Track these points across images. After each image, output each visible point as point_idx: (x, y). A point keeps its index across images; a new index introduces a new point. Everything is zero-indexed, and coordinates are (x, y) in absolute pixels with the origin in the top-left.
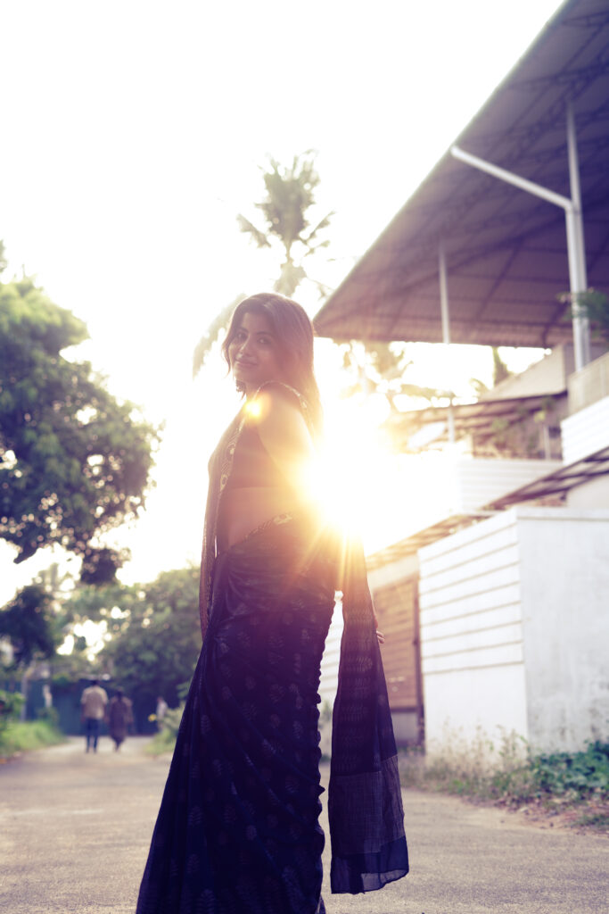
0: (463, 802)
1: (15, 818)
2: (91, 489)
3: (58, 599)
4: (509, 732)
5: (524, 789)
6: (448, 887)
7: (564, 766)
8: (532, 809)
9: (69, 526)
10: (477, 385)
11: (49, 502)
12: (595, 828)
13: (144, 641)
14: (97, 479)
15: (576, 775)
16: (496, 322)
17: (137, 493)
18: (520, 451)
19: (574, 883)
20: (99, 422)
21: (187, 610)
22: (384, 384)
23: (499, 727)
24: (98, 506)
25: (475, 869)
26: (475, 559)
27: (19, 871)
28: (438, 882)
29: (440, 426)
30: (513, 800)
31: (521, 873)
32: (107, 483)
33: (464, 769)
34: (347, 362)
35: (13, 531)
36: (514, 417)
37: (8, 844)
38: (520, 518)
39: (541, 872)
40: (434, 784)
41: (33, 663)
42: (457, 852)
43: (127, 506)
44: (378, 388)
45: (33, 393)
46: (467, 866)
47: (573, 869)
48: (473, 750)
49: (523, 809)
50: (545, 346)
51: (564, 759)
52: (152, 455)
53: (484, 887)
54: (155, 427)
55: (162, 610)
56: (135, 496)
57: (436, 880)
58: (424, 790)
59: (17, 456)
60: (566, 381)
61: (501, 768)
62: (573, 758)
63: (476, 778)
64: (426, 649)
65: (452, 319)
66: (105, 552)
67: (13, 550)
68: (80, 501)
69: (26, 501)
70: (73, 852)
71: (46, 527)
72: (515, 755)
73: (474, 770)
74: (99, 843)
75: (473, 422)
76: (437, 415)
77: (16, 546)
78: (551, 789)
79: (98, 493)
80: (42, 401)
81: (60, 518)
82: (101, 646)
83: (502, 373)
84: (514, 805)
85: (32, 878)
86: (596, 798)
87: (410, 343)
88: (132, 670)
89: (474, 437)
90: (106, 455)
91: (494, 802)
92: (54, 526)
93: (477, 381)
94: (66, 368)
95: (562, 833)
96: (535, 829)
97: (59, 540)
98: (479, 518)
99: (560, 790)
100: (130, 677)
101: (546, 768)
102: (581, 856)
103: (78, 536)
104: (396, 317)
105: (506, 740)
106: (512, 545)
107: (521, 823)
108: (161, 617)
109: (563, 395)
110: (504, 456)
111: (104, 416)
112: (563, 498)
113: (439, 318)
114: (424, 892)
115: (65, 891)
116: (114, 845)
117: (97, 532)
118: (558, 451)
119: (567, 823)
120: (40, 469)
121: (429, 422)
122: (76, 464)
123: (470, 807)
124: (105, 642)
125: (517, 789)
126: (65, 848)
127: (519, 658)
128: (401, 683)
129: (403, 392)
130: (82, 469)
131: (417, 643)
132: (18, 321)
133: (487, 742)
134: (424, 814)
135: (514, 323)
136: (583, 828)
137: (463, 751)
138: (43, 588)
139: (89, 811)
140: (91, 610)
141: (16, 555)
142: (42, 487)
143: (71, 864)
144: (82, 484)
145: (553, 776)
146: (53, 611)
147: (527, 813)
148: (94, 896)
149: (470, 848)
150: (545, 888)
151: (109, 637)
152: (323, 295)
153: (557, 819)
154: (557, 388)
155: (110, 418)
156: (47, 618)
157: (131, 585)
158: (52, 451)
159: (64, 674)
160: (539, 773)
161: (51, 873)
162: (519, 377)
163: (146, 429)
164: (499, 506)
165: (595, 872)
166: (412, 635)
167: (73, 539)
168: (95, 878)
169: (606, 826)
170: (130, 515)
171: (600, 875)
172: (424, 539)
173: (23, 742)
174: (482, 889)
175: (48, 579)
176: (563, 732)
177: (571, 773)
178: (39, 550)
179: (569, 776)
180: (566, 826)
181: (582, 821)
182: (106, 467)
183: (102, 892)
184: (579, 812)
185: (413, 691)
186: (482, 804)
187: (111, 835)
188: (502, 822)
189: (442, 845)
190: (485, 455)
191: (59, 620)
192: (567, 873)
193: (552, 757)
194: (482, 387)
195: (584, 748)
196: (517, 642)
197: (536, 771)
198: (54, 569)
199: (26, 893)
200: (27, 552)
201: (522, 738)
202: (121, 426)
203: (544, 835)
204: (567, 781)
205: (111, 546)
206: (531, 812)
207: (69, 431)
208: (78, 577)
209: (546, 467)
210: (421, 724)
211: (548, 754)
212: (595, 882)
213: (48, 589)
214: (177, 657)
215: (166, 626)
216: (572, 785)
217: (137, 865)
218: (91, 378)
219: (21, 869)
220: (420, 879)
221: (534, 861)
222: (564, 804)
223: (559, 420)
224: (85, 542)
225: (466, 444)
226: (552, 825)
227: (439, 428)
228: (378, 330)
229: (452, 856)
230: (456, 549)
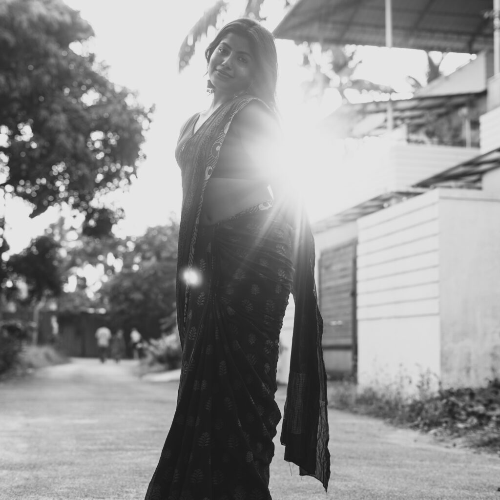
0: (386, 423)
1: (28, 425)
2: (93, 159)
3: (64, 247)
4: (424, 371)
5: (434, 416)
6: (368, 493)
7: (467, 398)
8: (440, 432)
9: (75, 189)
10: (413, 82)
11: (59, 168)
12: (488, 448)
13: (134, 284)
14: (97, 151)
15: (477, 405)
16: (432, 31)
17: (131, 163)
18: (446, 139)
19: (468, 493)
20: (99, 105)
21: (169, 259)
22: (336, 79)
23: (417, 365)
24: (98, 173)
25: (390, 479)
26: (404, 229)
27: (31, 469)
28: (360, 489)
29: (381, 117)
30: (425, 424)
31: (426, 484)
32: (106, 155)
33: (387, 398)
34: (306, 61)
35: (29, 191)
36: (442, 110)
37: (22, 446)
38: (442, 198)
39: (443, 483)
40: (362, 408)
41: (44, 299)
42: (377, 465)
43: (122, 174)
44: (331, 83)
45: (47, 79)
46: (384, 477)
47: (468, 482)
48: (395, 383)
49: (433, 431)
50: (471, 52)
51: (468, 392)
52: (143, 133)
53: (396, 494)
54: (146, 111)
55: (149, 259)
56: (129, 165)
57: (359, 486)
58: (355, 413)
59: (34, 130)
60: (487, 83)
61: (418, 398)
62: (475, 392)
63: (397, 405)
64: (361, 300)
65: (395, 27)
66: (104, 212)
67: (30, 207)
68: (83, 170)
69: (39, 167)
70: (74, 454)
71: (55, 189)
72: (429, 388)
73: (395, 399)
74: (95, 447)
75: (408, 114)
76: (379, 108)
77: (31, 204)
78: (457, 416)
79: (99, 164)
80: (54, 86)
81: (67, 182)
82: (99, 286)
83: (434, 73)
84: (426, 428)
85: (42, 474)
86: (492, 425)
87: (360, 47)
88: (124, 306)
89: (409, 126)
90: (106, 132)
91: (410, 424)
92: (62, 189)
93: (414, 79)
94: (74, 58)
95: (462, 452)
96: (441, 449)
97: (66, 200)
98: (408, 194)
99: (464, 417)
100: (122, 312)
101: (453, 399)
102: (475, 471)
103: (82, 198)
104: (348, 24)
105: (422, 376)
106: (434, 220)
107: (430, 443)
108: (147, 264)
109: (484, 94)
110: (433, 143)
111: (104, 100)
112: (479, 180)
113: (383, 26)
114: (348, 496)
115: (67, 486)
116: (106, 450)
117: (97, 194)
118: (476, 140)
119: (467, 444)
120: (52, 142)
121: (371, 112)
122: (81, 138)
123: (391, 428)
124: (103, 283)
125: (429, 415)
126: (67, 450)
127: (436, 311)
128: (341, 326)
129: (352, 87)
130: (86, 142)
131: (354, 294)
132: (35, 19)
133: (407, 377)
134: (353, 432)
135: (446, 32)
136: (479, 449)
137: (387, 383)
138: (52, 239)
139: (87, 421)
140: (92, 257)
141: (31, 211)
142: (53, 157)
143: (72, 464)
144: (86, 155)
145: (458, 405)
146: (60, 257)
147: (435, 434)
148: (90, 490)
149: (387, 462)
150: (444, 496)
151: (106, 279)
152: (288, 4)
153: (459, 441)
154: (478, 88)
155: (109, 102)
156: (56, 263)
157: (124, 238)
158: (62, 127)
159: (69, 306)
160: (447, 403)
161: (56, 470)
162: (447, 78)
163: (139, 112)
164: (425, 184)
165: (485, 485)
166: (350, 287)
167: (78, 199)
168: (90, 475)
169: (498, 448)
170: (124, 181)
171: (489, 487)
172: (364, 210)
173: (35, 361)
174: (395, 496)
175: (57, 231)
176: (468, 370)
177: (473, 403)
178: (50, 208)
179: (471, 406)
180: (466, 447)
181: (479, 443)
182: (105, 142)
183: (96, 487)
184: (477, 435)
185: (350, 333)
186: (400, 426)
187: (104, 441)
188: (415, 441)
189: (365, 458)
190: (417, 142)
191: (65, 264)
192: (463, 485)
193: (459, 391)
194: (417, 85)
195: (485, 384)
196: (435, 298)
197: (445, 401)
198: (62, 221)
199: (36, 486)
200: (40, 209)
201: (435, 375)
202: (119, 107)
203: (447, 454)
204: (470, 410)
205: (108, 206)
206: (439, 434)
207: (76, 111)
208: (80, 230)
209: (467, 154)
210: (355, 359)
211: (455, 388)
212: (484, 493)
213: (57, 238)
214: (160, 297)
215: (152, 272)
216: (474, 414)
217: (124, 467)
218: (95, 68)
219: (32, 467)
220: (346, 486)
221: (437, 474)
222: (466, 428)
223: (479, 114)
224: (87, 202)
225: (402, 131)
226: (455, 445)
227: (379, 118)
228: (334, 35)
229: (373, 468)
230: (389, 220)
